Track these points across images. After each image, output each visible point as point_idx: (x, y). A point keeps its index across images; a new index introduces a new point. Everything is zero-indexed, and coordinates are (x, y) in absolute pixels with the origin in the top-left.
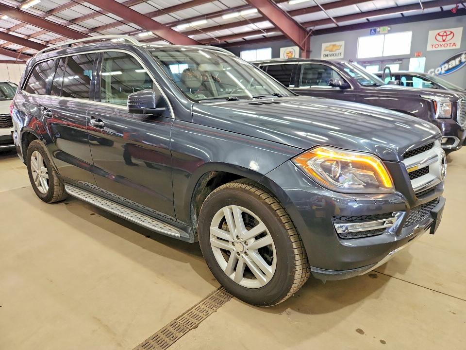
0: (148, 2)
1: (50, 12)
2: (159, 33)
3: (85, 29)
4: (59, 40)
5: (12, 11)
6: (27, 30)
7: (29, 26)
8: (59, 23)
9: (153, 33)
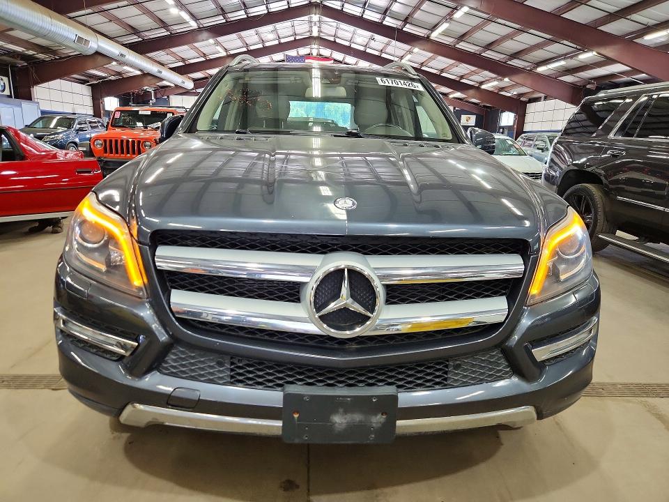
0: (588, 3)
1: (462, 38)
2: (609, 52)
3: (503, 56)
4: (473, 73)
5: (421, 42)
6: (439, 64)
7: (440, 58)
8: (472, 51)
9: (598, 53)
